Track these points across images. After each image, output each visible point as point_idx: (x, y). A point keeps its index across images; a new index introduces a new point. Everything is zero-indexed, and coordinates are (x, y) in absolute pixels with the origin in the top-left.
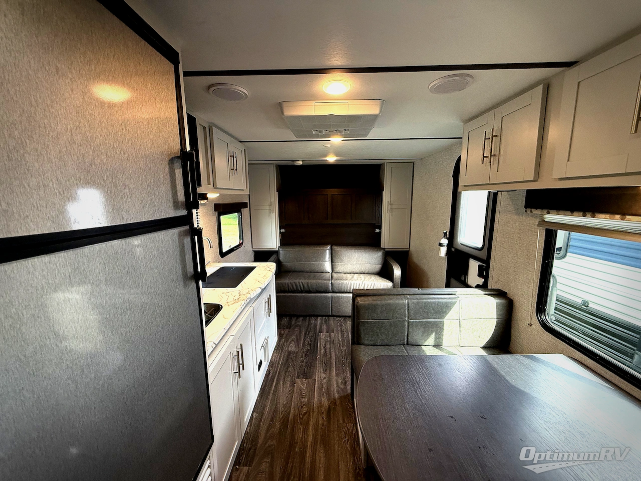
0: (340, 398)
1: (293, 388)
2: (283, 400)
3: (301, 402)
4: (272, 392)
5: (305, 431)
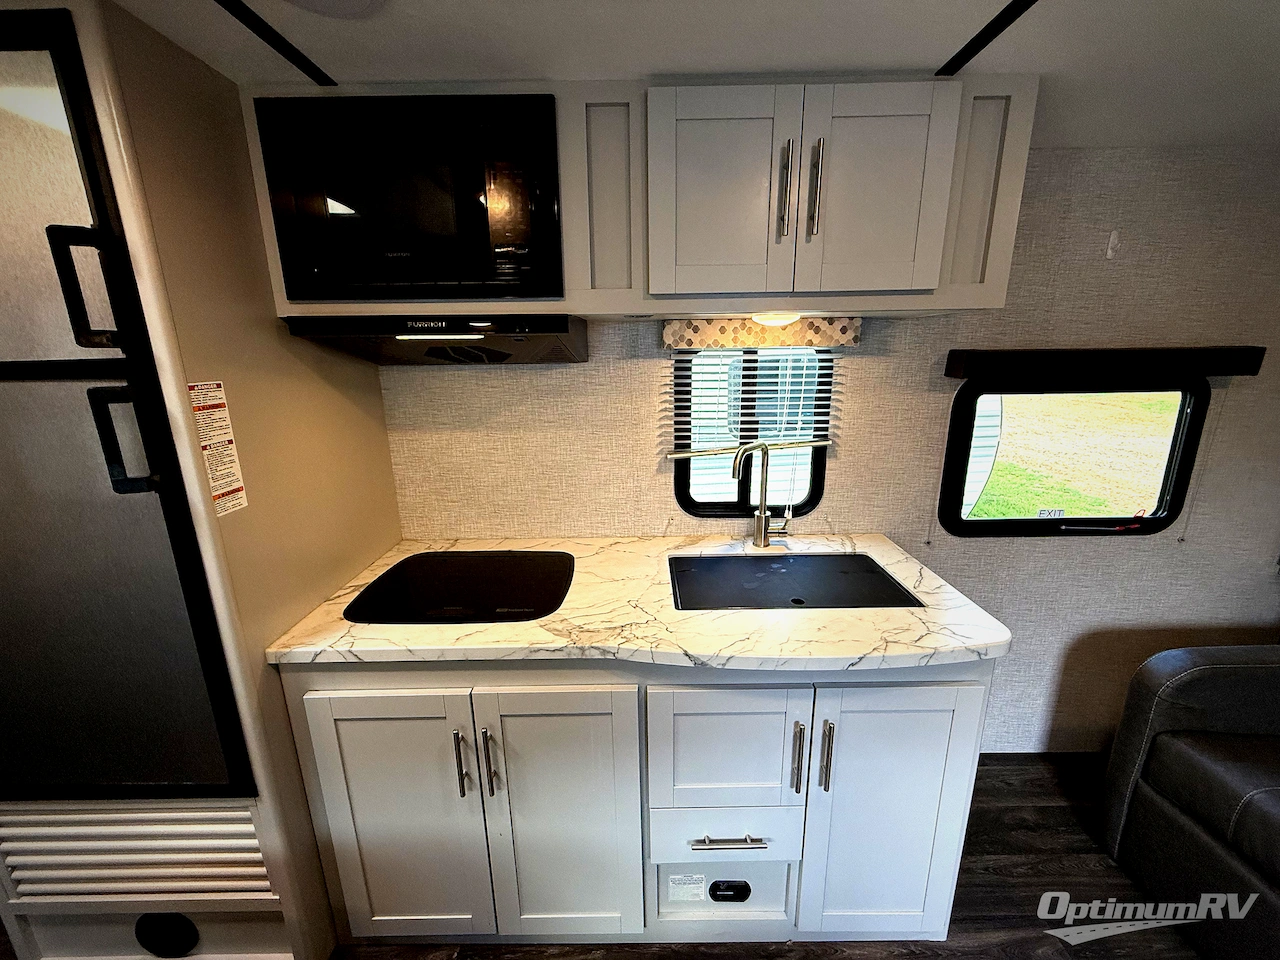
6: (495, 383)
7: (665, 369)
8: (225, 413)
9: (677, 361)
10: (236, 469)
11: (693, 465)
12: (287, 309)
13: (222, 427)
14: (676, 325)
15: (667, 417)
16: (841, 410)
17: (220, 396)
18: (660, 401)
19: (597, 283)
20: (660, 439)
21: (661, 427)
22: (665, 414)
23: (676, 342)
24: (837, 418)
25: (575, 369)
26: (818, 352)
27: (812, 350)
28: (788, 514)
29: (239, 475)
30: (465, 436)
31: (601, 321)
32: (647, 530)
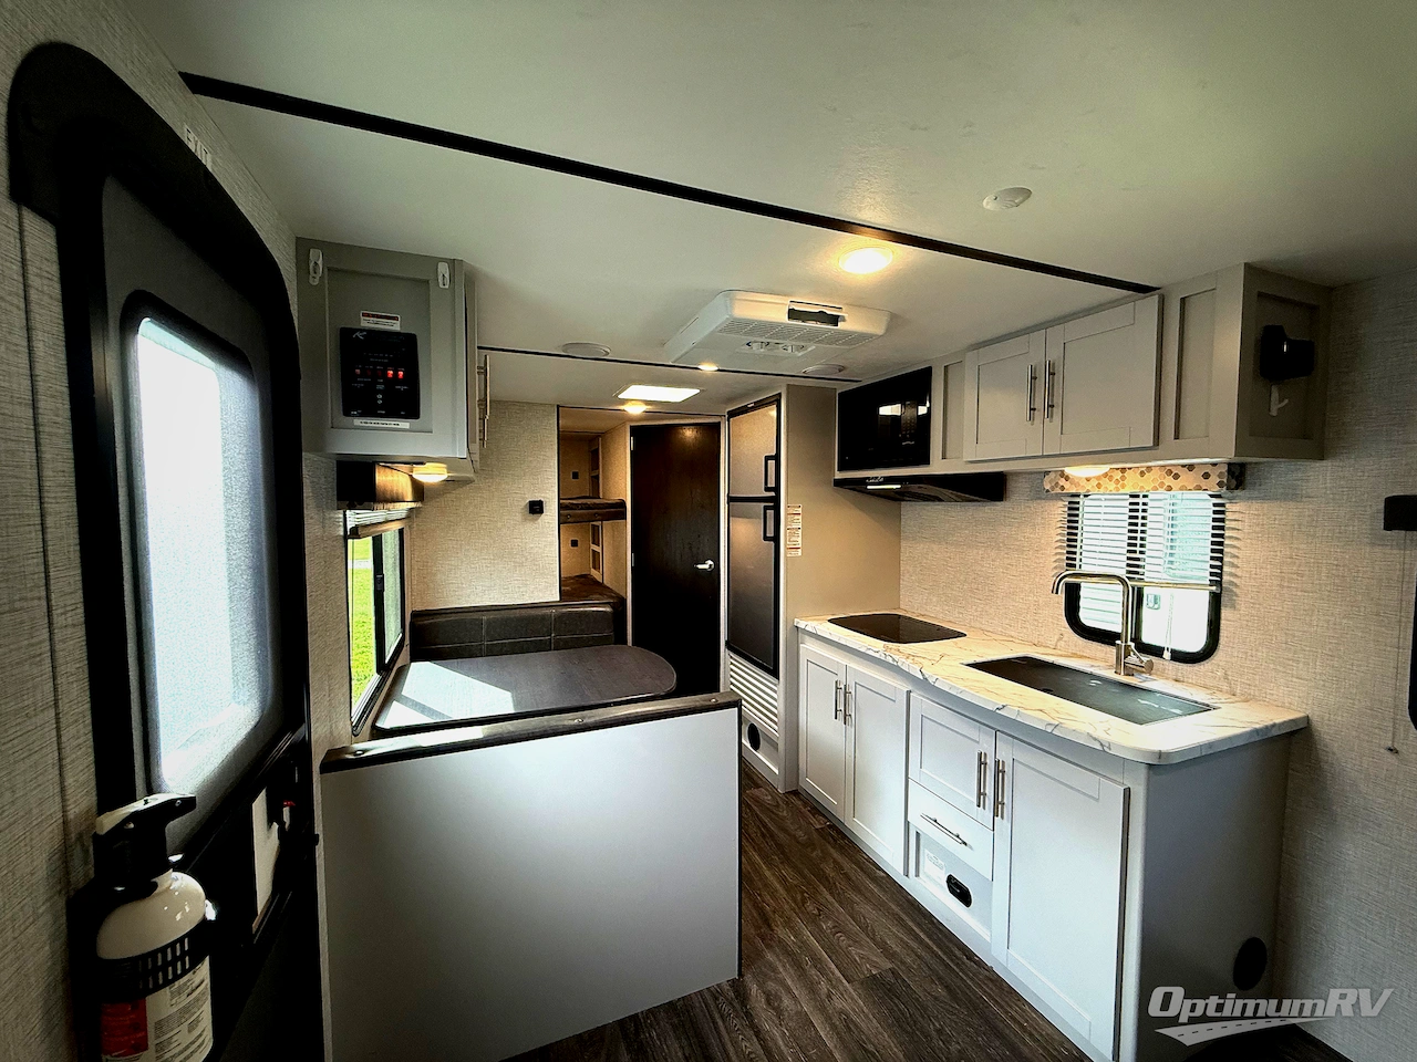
0: (760, 955)
1: (873, 939)
2: (866, 910)
3: (828, 918)
4: (904, 917)
5: (783, 880)
6: (954, 514)
7: (1059, 510)
8: (800, 517)
9: (1070, 503)
10: (800, 539)
11: (1083, 593)
12: (839, 475)
13: (798, 522)
14: (1052, 475)
15: (1061, 547)
16: (1238, 557)
17: (800, 510)
18: (1055, 533)
19: (948, 456)
20: (1055, 565)
21: (1056, 554)
22: (1060, 544)
23: (1053, 488)
24: (1233, 565)
25: (999, 505)
26: (1211, 496)
27: (1205, 495)
28: (1167, 655)
29: (800, 542)
30: (935, 547)
31: (1017, 474)
32: (1041, 639)
